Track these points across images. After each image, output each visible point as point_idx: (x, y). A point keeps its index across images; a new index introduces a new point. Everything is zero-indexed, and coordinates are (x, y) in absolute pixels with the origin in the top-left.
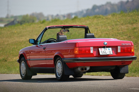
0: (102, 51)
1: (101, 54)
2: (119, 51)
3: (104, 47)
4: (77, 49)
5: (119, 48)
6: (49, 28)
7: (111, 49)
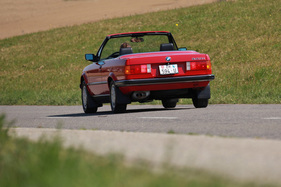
0: (164, 70)
1: (161, 73)
2: (188, 68)
3: (166, 64)
4: (128, 67)
5: (188, 64)
6: (112, 37)
7: (176, 66)
